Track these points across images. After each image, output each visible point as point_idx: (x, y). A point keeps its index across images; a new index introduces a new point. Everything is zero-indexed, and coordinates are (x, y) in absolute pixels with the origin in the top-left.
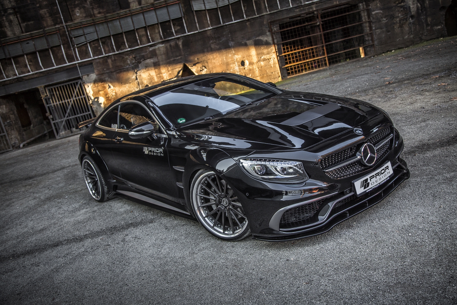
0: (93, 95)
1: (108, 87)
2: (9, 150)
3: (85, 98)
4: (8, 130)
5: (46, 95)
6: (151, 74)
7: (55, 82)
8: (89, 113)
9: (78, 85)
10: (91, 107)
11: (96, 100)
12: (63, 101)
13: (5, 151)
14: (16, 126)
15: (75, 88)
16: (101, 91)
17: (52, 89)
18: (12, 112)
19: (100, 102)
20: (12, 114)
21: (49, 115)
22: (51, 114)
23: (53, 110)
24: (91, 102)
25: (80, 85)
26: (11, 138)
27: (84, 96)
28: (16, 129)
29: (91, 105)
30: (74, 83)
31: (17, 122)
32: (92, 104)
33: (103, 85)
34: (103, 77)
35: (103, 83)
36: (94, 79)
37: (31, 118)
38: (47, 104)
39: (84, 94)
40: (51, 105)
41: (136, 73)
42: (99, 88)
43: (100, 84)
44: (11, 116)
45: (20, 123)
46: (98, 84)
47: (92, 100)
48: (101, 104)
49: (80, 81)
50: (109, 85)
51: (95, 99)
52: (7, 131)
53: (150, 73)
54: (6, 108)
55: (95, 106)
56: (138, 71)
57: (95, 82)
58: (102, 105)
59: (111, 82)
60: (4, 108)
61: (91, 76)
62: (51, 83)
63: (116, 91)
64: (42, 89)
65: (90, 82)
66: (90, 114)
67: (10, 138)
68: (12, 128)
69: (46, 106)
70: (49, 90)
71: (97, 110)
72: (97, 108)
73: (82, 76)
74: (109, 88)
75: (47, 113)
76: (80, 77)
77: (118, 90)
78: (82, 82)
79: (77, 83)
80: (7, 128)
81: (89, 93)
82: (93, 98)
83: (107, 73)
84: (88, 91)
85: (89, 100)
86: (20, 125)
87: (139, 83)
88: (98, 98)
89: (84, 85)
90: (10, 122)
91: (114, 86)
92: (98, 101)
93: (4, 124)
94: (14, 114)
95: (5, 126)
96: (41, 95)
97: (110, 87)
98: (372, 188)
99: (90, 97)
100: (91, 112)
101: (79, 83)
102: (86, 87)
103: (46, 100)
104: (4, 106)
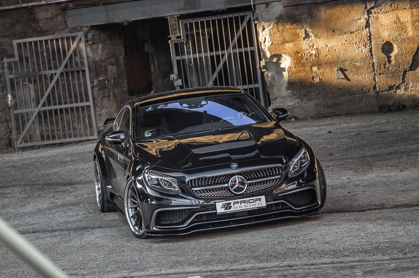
0: (269, 50)
1: (304, 36)
2: (92, 138)
3: (253, 52)
4: (96, 97)
5: (179, 35)
6: (402, 19)
7: (201, 10)
8: (256, 86)
9: (245, 23)
10: (262, 73)
11: (275, 60)
12: (209, 54)
13: (84, 138)
14: (116, 90)
15: (238, 28)
16: (287, 42)
17: (191, 24)
18: (113, 60)
19: (282, 66)
20: (113, 65)
21: (175, 78)
22: (180, 76)
23: (190, 67)
24: (263, 63)
25: (249, 23)
26: (100, 115)
27: (252, 48)
28: (114, 96)
29: (263, 70)
30: (237, 18)
31: (120, 81)
32: (265, 67)
33: (293, 29)
34: (296, 12)
35: (294, 26)
36: (277, 15)
37: (153, 76)
38: (177, 54)
39: (252, 45)
40: (183, 57)
41: (369, 12)
42: (285, 34)
43: (288, 26)
44: (110, 67)
45: (125, 84)
46: (284, 26)
47: (266, 58)
48: (284, 69)
49: (249, 15)
50: (306, 31)
51: (273, 56)
52: (94, 99)
53: (400, 15)
54: (103, 50)
55: (270, 74)
56: (372, 8)
57: (280, 20)
58: (285, 74)
59: (311, 27)
60: (100, 51)
61: (274, 6)
62: (192, 12)
63: (319, 48)
64: (173, 22)
65: (269, 21)
66: (257, 89)
67: (98, 113)
68: (106, 94)
69: (174, 58)
70: (186, 25)
71: (272, 82)
72: (273, 79)
73: (254, 5)
74: (304, 38)
75: (173, 73)
76: (251, 6)
77: (324, 46)
78: (252, 18)
79: (243, 18)
80: (96, 93)
81: (262, 42)
82: (268, 55)
83: (307, 4)
84: (261, 39)
85: (260, 59)
86: (125, 89)
87: (371, 35)
88: (279, 57)
89: (256, 25)
90: (104, 80)
91: (316, 36)
92: (278, 64)
93: (92, 82)
94: (117, 63)
95: (92, 88)
96: (170, 35)
97: (307, 36)
98: (233, 211)
99: (264, 52)
100: (259, 85)
101: (247, 18)
102: (260, 29)
103: (176, 45)
104: (100, 46)
